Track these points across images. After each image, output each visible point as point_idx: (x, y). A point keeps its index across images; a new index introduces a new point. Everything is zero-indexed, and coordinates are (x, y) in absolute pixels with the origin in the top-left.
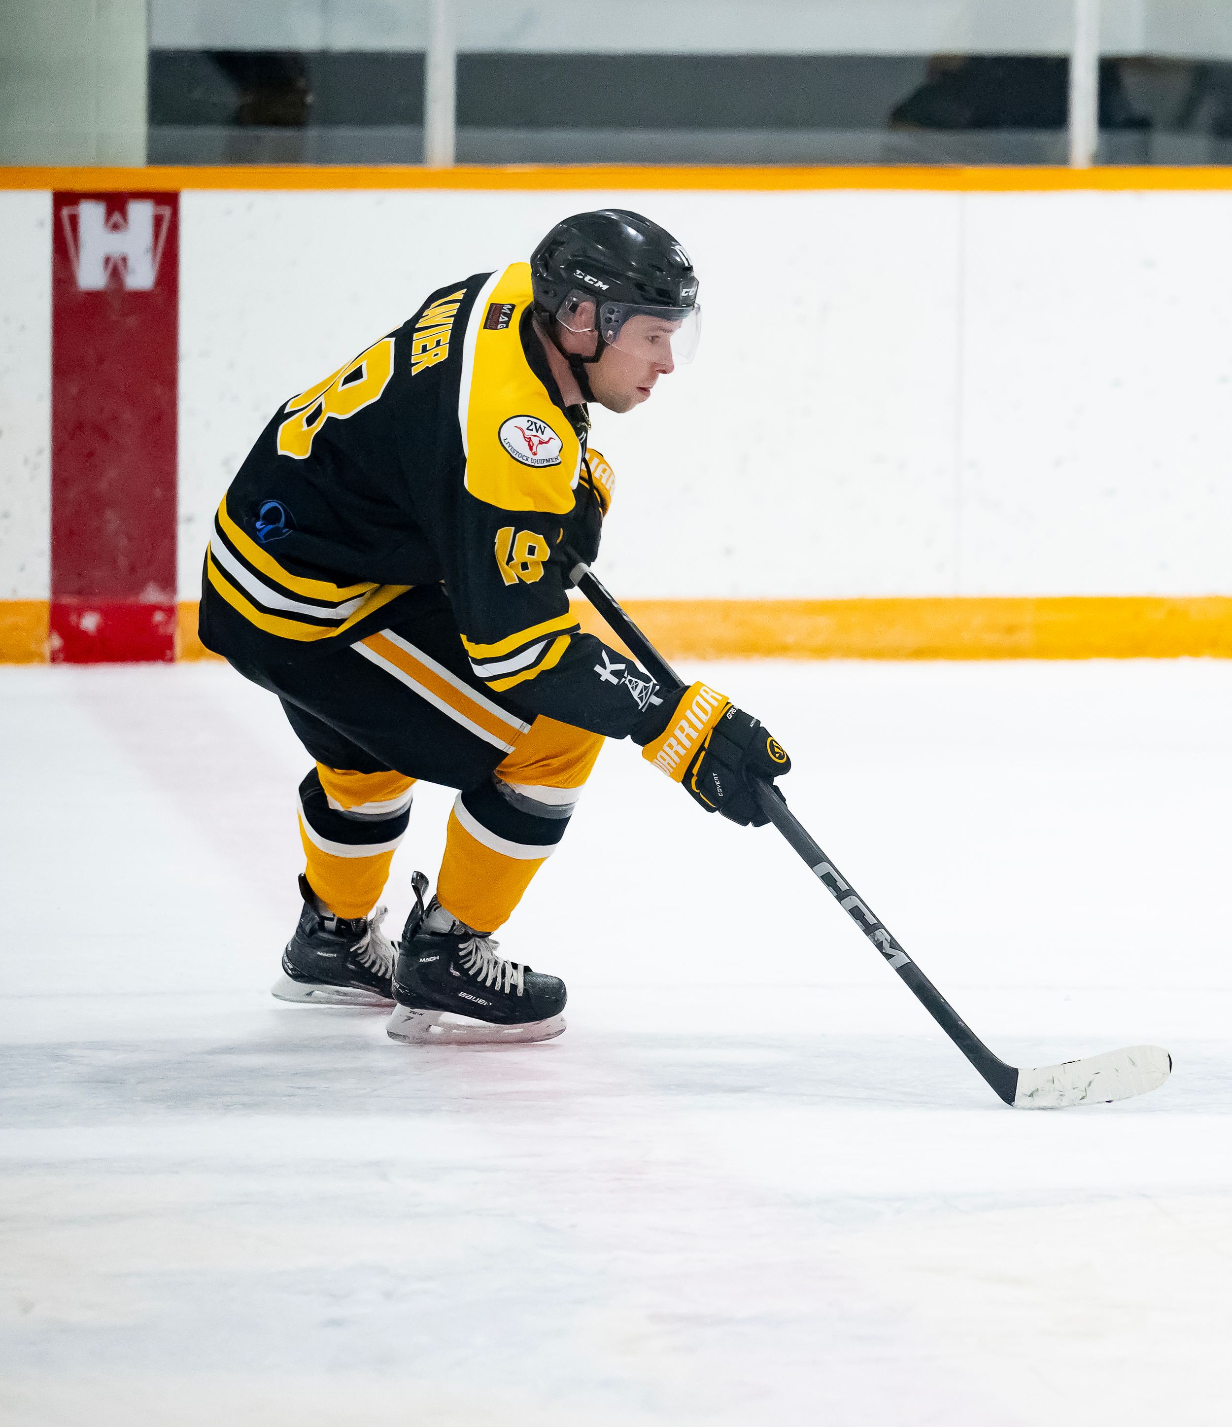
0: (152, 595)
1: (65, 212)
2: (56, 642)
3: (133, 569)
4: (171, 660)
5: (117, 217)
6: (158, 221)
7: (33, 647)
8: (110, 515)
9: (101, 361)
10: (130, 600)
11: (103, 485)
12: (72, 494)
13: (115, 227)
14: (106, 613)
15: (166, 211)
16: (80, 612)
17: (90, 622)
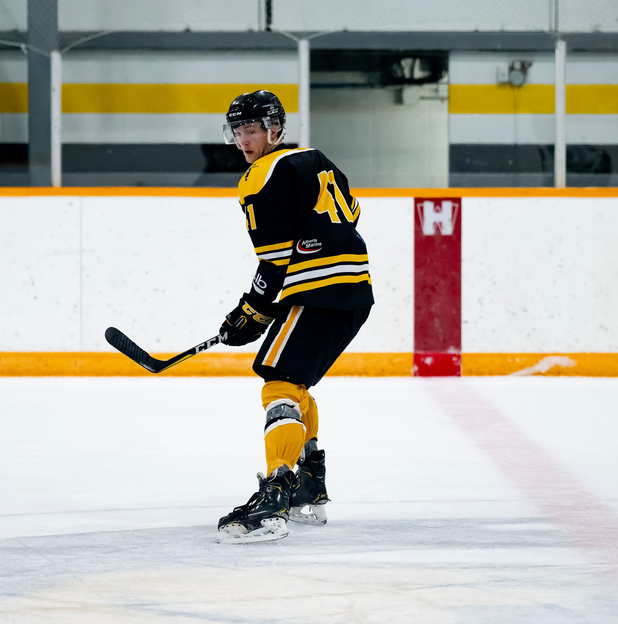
0: (452, 351)
1: (419, 205)
2: (416, 368)
3: (444, 341)
4: (459, 375)
5: (438, 207)
6: (454, 208)
7: (407, 370)
8: (436, 320)
9: (432, 261)
10: (444, 352)
11: (433, 309)
12: (422, 312)
13: (438, 211)
14: (435, 357)
15: (457, 205)
16: (425, 356)
17: (429, 361)
